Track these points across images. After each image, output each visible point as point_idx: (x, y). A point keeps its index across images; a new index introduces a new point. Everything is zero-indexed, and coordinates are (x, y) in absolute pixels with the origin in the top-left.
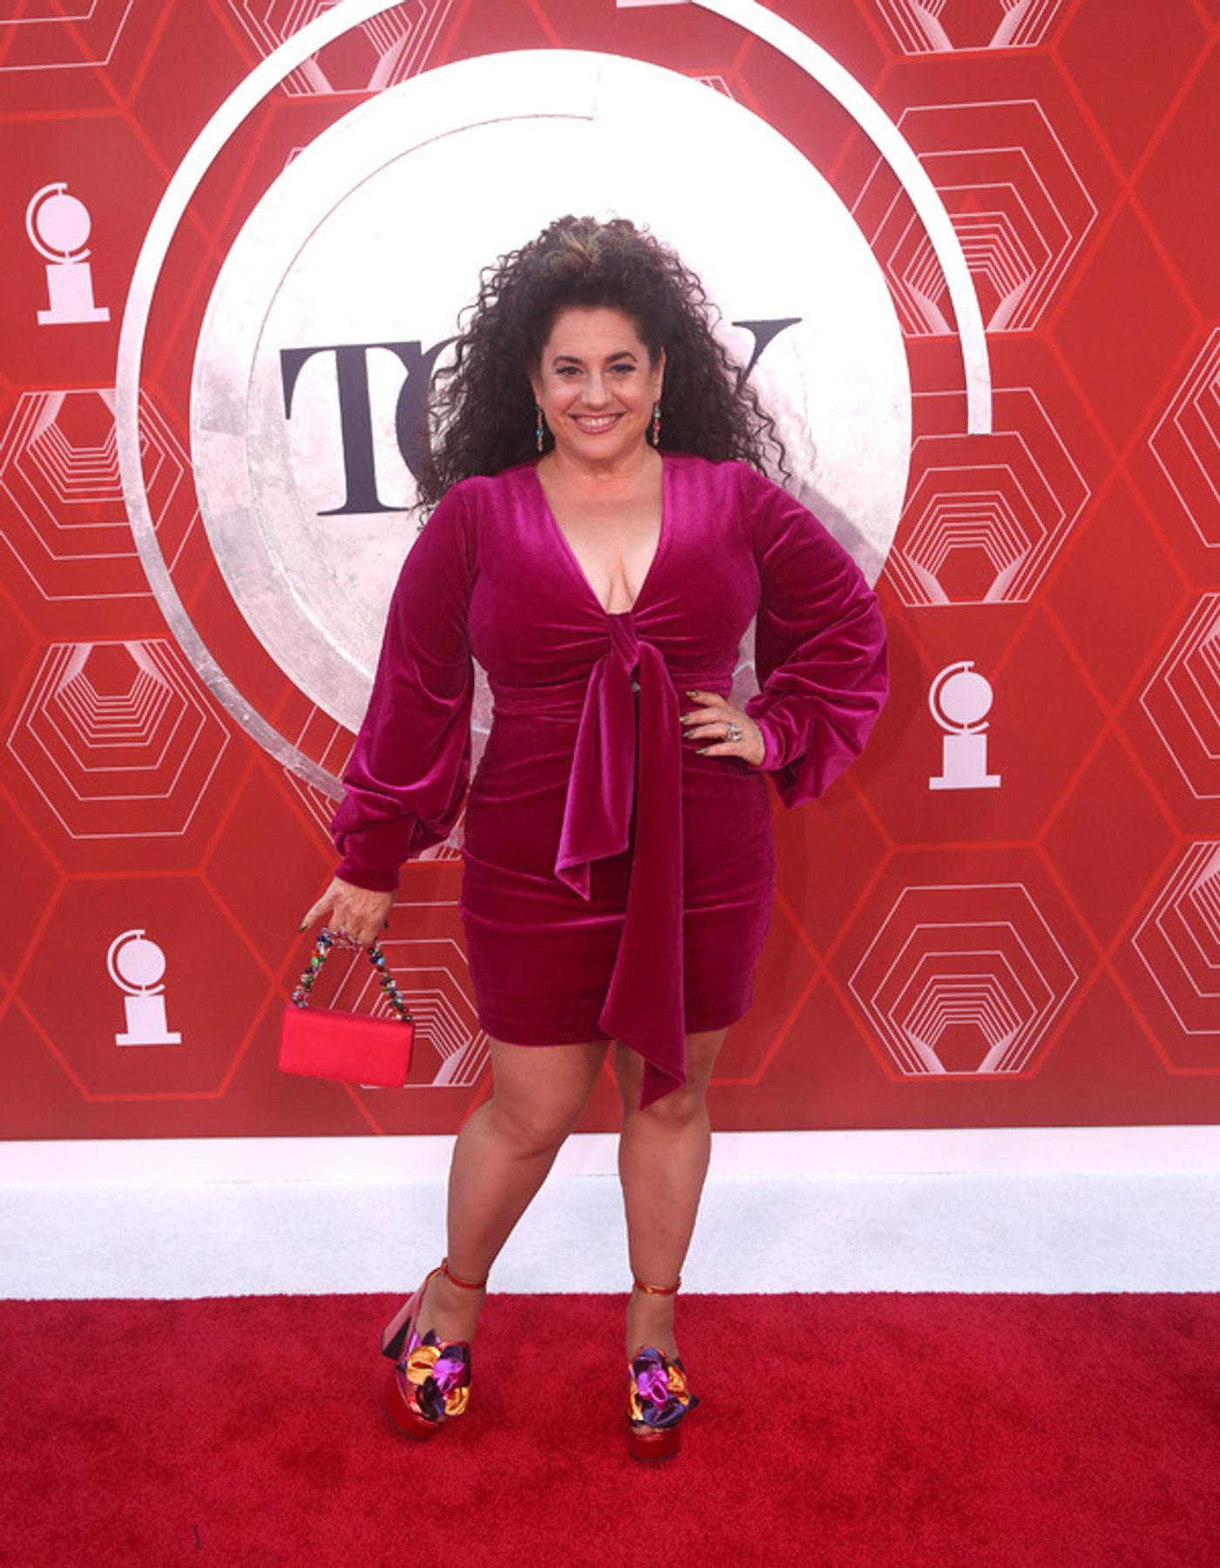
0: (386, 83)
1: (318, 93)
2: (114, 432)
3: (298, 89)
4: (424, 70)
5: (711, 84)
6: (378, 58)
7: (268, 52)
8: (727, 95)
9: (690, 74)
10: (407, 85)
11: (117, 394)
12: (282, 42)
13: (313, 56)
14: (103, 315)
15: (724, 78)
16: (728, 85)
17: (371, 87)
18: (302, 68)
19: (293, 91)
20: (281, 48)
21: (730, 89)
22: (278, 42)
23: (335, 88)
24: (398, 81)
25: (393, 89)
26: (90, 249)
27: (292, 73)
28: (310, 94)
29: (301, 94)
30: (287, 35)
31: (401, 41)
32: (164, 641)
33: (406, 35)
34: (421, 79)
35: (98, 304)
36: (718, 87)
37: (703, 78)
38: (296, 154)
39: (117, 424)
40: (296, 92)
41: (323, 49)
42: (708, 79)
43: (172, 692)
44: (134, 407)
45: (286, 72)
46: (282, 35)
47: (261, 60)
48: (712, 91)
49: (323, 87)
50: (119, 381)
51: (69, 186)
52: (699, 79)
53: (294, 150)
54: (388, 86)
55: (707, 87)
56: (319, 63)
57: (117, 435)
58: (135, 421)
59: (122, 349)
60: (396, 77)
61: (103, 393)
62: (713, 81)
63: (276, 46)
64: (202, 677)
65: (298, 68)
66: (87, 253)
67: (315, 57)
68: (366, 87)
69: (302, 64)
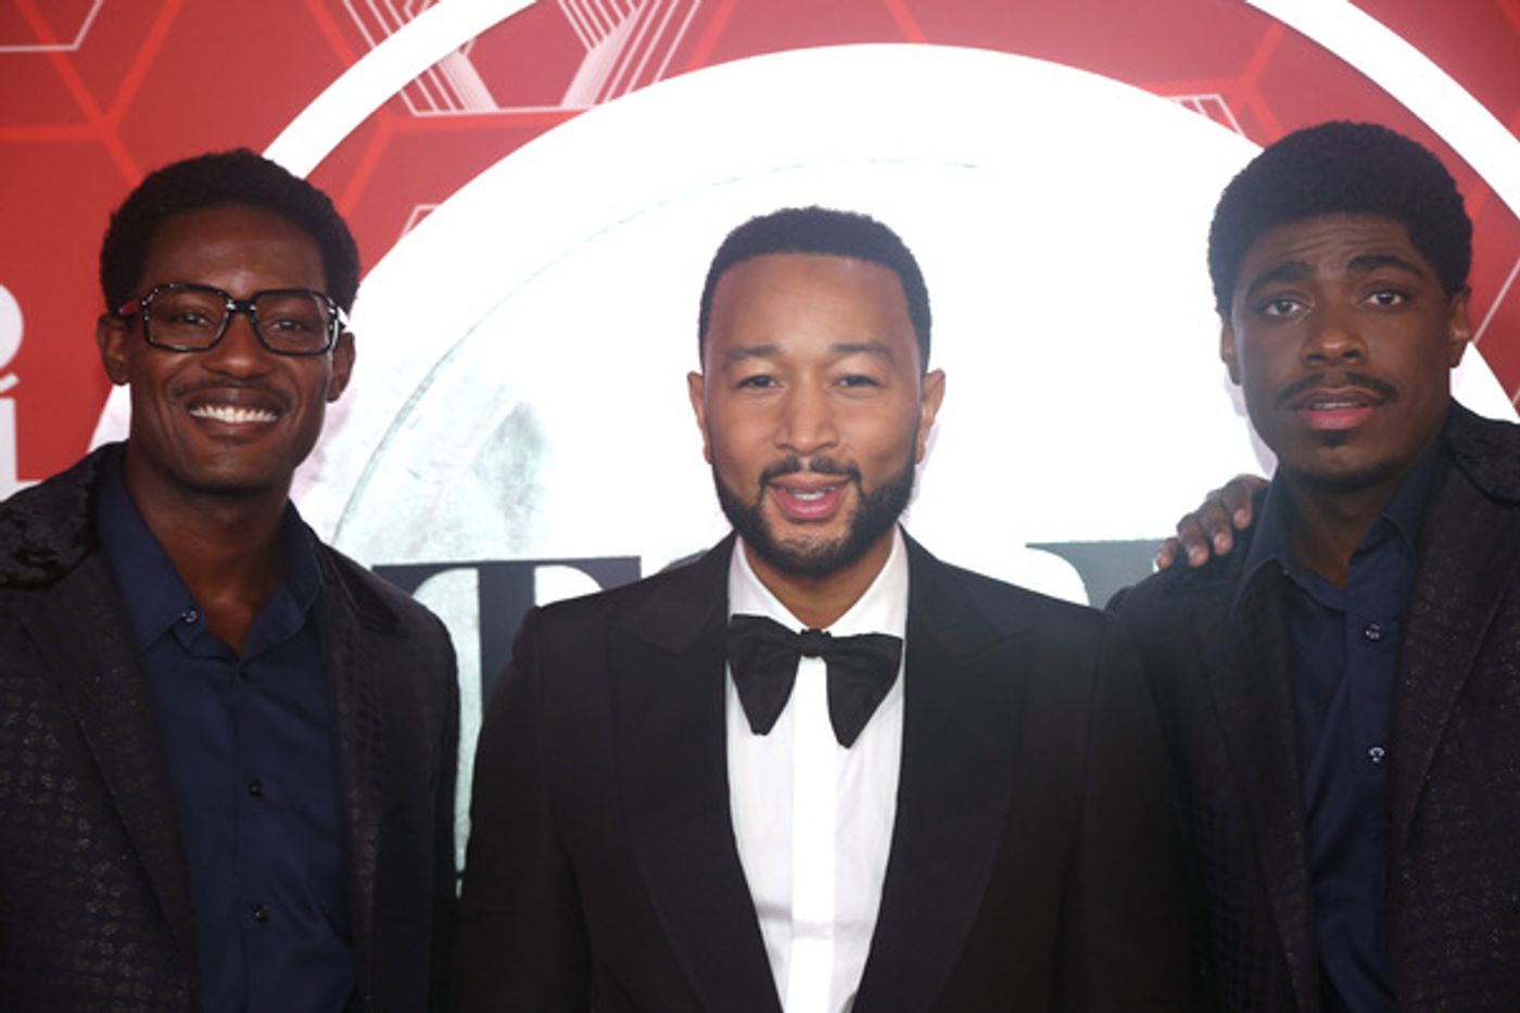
0: (596, 95)
1: (468, 111)
3: (431, 101)
4: (668, 75)
5: (1199, 107)
6: (583, 53)
7: (380, 37)
8: (1232, 128)
9: (1161, 92)
10: (634, 101)
12: (406, 20)
13: (462, 48)
15: (1225, 98)
16: (1233, 111)
17: (568, 104)
18: (440, 66)
19: (422, 104)
20: (405, 30)
21: (1239, 120)
22: (399, 20)
23: (500, 104)
24: (619, 93)
26: (19, 374)
27: (424, 76)
28: (454, 111)
29: (436, 112)
30: (416, 10)
31: (627, 25)
33: (635, 14)
35: (25, 472)
36: (1214, 113)
37: (1187, 98)
38: (423, 214)
40: (427, 107)
41: (481, 37)
42: (1196, 99)
45: (412, 73)
46: (407, 9)
47: (361, 50)
48: (1202, 121)
49: (478, 99)
52: (1179, 99)
53: (420, 208)
54: (599, 101)
55: (1194, 114)
56: (474, 60)
60: (616, 85)
62: (1205, 104)
63: (394, 28)
65: (435, 67)
66: (11, 380)
67: (468, 50)
68: (557, 101)
69: (442, 61)
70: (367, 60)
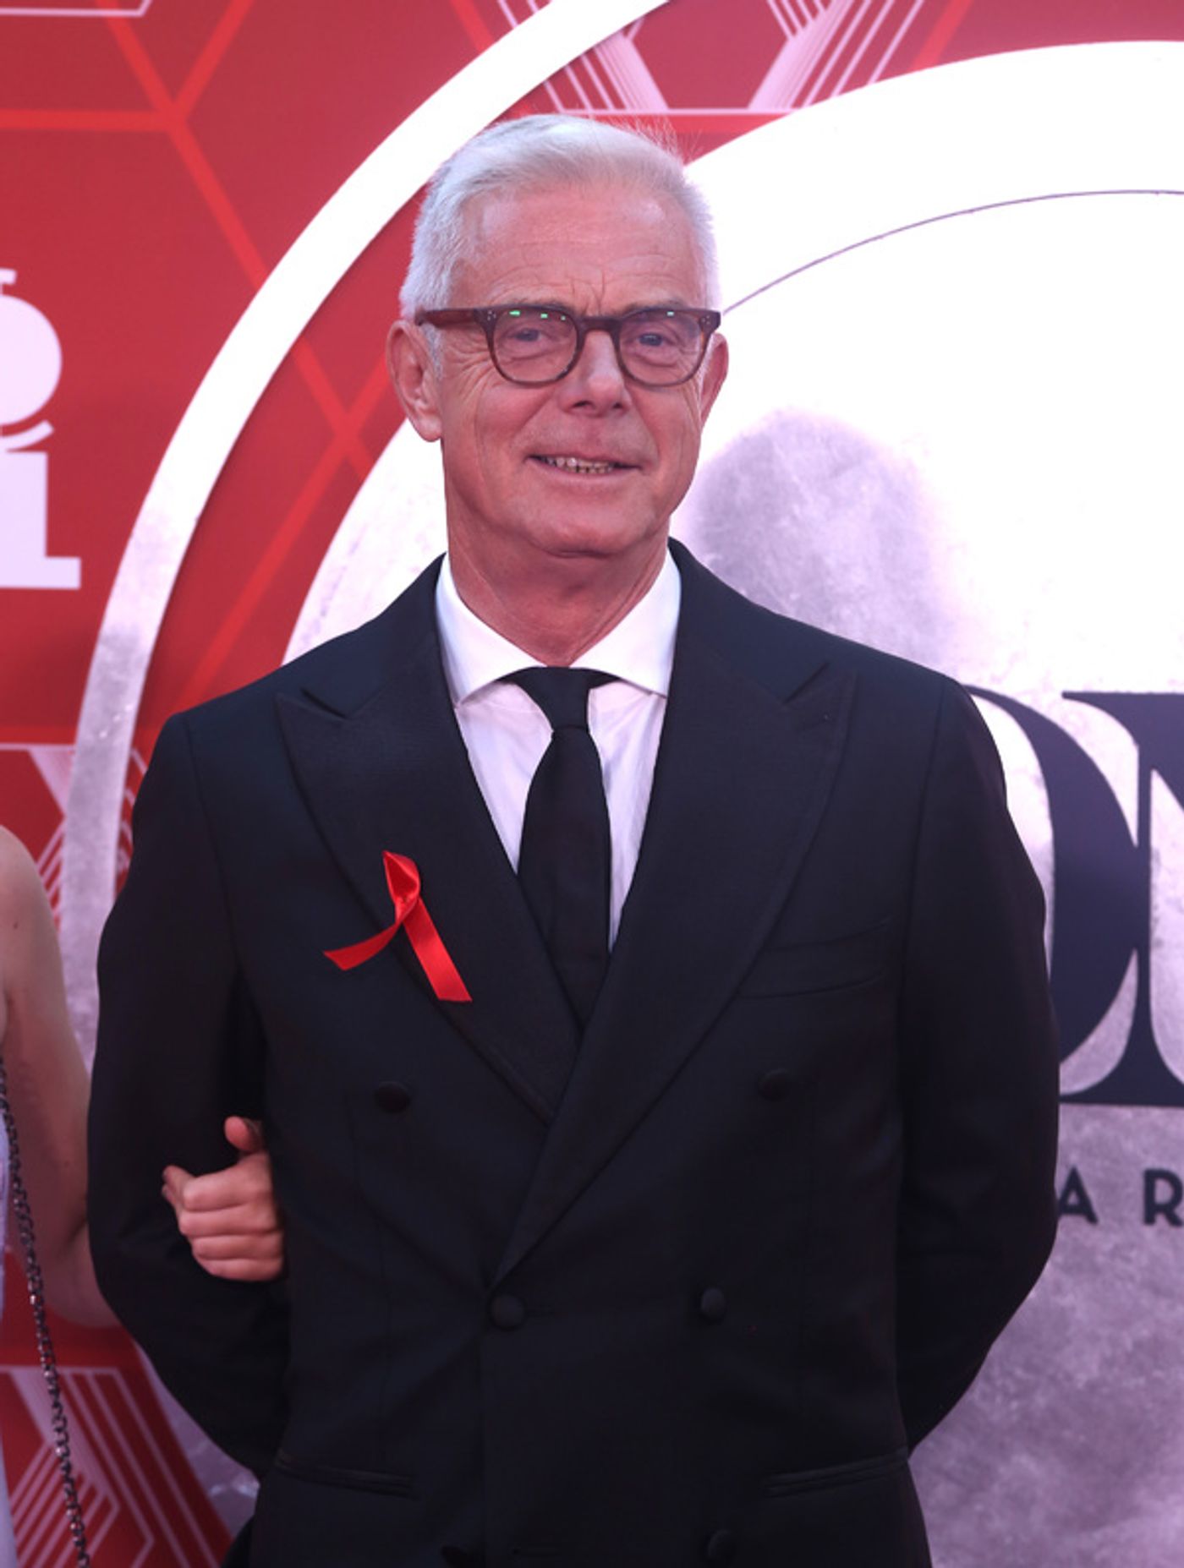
0: (793, 96)
1: (629, 113)
2: (59, 845)
3: (584, 100)
4: (887, 74)
6: (781, 41)
10: (843, 105)
11: (74, 759)
13: (626, 30)
14: (65, 574)
17: (757, 106)
18: (599, 53)
19: (573, 103)
23: (671, 101)
24: (824, 95)
25: (810, 112)
26: (53, 423)
27: (576, 64)
28: (609, 113)
31: (838, 7)
32: (114, 1372)
34: (877, 92)
35: (56, 547)
39: (65, 827)
40: (579, 106)
43: (115, 1509)
44: (115, 792)
45: (560, 59)
47: (500, 29)
49: (642, 95)
50: (85, 731)
51: (19, 278)
54: (798, 103)
56: (639, 43)
57: (65, 853)
58: (111, 825)
59: (102, 654)
60: (820, 85)
61: (43, 755)
64: (201, 1475)
65: (590, 53)
66: (43, 430)
67: (633, 32)
68: (745, 103)
69: (599, 45)
70: (506, 40)
